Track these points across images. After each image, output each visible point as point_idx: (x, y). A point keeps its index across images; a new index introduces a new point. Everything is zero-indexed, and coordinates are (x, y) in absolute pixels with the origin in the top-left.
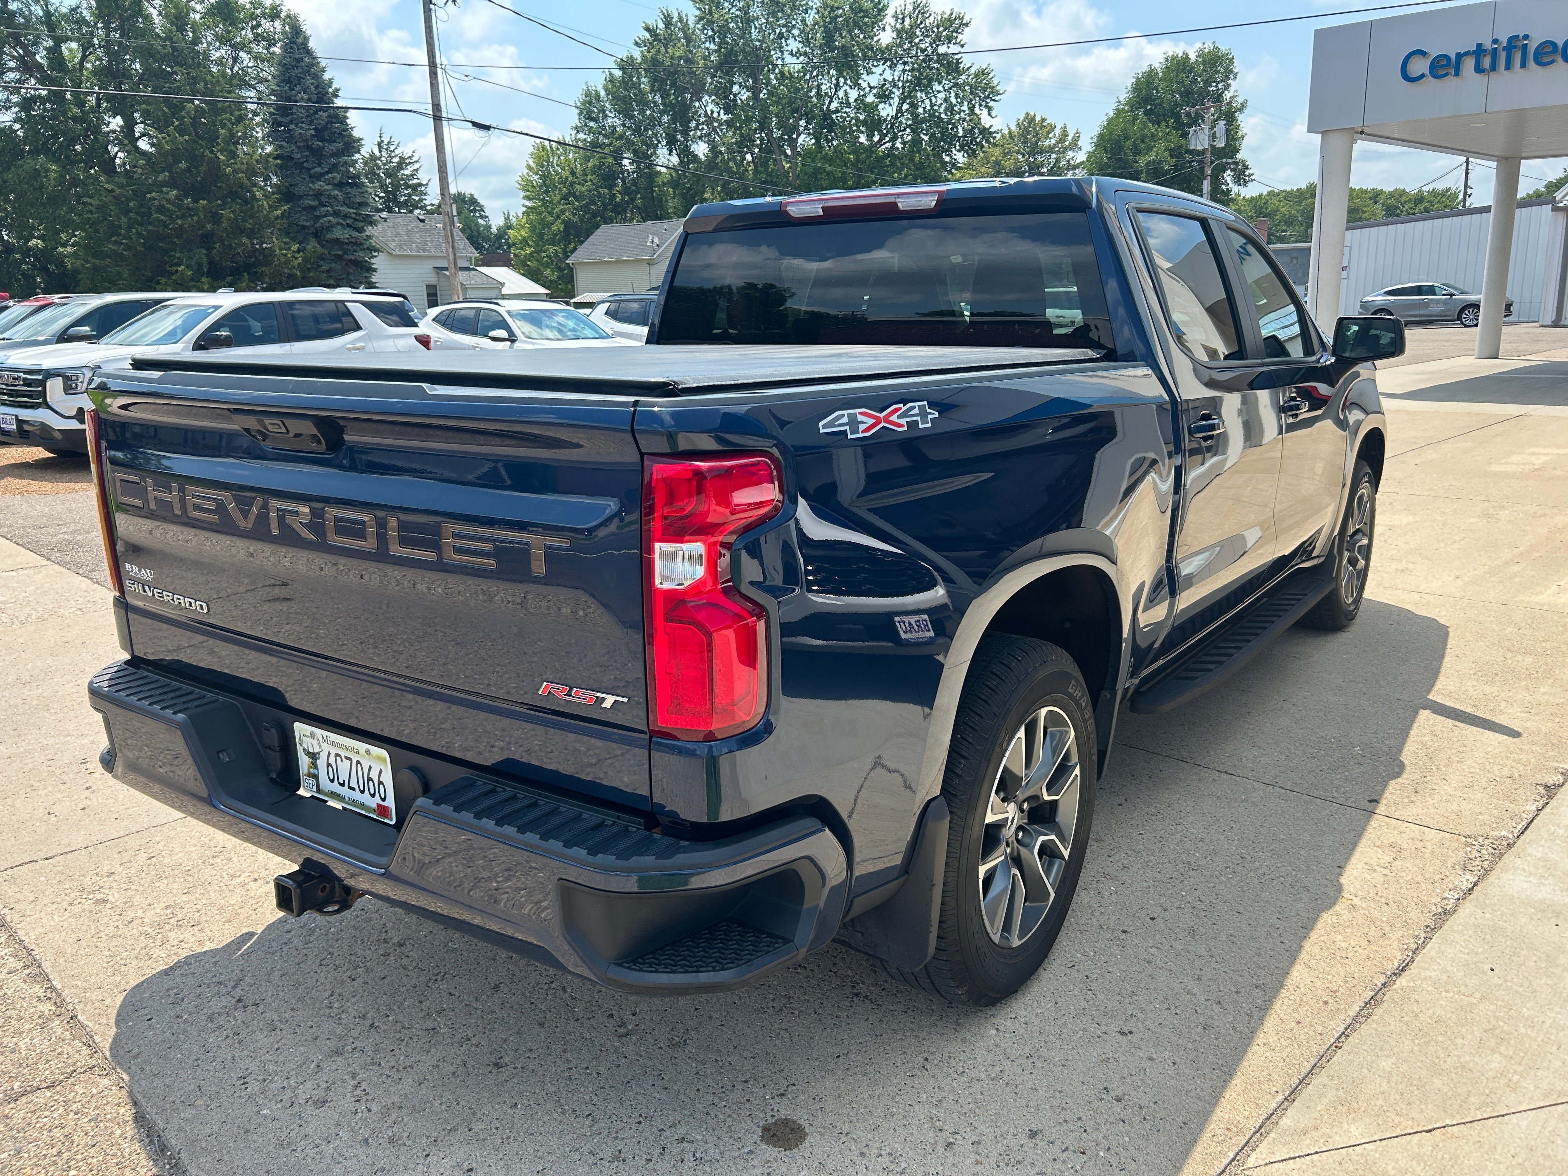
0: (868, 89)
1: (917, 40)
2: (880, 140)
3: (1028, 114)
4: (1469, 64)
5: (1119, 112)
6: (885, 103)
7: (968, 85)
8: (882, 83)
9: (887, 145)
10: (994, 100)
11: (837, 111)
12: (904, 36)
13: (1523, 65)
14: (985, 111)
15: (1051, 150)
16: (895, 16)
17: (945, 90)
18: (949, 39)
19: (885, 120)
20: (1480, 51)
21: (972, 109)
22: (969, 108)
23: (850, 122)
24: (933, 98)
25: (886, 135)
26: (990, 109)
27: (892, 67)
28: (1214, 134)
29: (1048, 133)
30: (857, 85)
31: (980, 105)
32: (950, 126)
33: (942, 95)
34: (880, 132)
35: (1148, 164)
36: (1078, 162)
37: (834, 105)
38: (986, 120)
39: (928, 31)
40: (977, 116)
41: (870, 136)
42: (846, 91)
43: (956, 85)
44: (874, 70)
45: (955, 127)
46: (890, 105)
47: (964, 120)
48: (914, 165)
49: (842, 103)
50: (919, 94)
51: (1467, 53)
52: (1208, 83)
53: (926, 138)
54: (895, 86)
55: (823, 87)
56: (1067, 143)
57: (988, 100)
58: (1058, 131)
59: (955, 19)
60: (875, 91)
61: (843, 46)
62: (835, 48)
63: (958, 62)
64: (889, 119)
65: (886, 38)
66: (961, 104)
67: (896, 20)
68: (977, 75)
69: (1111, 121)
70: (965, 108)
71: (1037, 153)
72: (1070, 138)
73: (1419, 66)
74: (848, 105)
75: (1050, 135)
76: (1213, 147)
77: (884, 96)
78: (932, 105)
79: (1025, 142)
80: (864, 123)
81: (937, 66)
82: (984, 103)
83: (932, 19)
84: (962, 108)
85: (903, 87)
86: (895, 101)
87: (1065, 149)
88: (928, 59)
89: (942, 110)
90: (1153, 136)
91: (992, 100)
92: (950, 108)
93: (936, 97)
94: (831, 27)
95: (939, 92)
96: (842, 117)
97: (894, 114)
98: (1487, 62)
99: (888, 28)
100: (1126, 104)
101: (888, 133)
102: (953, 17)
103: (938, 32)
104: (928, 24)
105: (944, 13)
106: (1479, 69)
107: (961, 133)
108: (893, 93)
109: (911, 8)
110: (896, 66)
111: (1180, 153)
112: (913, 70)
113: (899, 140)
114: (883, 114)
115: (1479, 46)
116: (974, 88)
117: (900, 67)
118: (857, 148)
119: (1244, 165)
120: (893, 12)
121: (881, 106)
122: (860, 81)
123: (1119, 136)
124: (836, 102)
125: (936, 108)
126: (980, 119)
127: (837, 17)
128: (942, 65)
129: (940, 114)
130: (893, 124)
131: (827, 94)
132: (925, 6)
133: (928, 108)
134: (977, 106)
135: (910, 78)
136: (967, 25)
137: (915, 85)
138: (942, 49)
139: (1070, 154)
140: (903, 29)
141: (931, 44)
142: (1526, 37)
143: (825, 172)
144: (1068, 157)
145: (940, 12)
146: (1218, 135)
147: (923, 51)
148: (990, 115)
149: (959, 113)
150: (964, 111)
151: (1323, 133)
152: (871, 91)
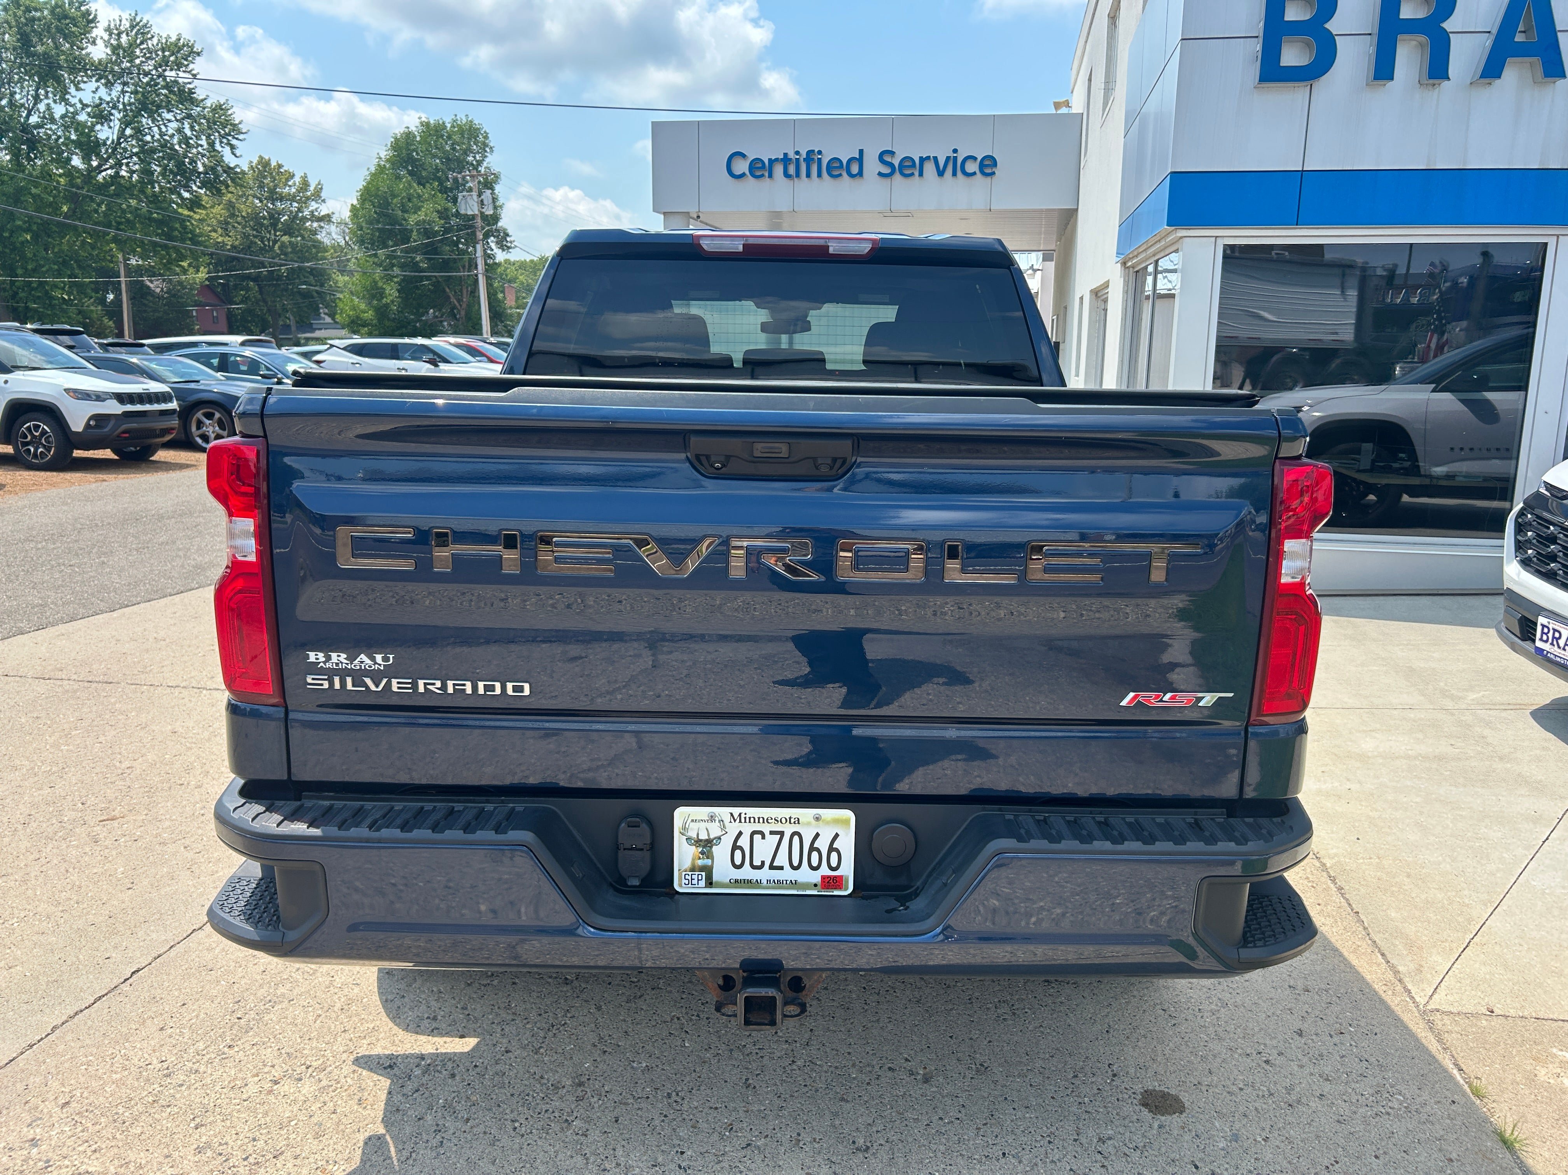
0: (79, 106)
1: (138, 61)
2: (100, 166)
3: (261, 157)
4: (779, 170)
5: (381, 169)
6: (102, 124)
7: (204, 118)
8: (98, 102)
9: (109, 172)
10: (237, 139)
11: (39, 126)
12: (121, 52)
13: (819, 175)
14: (227, 149)
15: (292, 198)
16: (108, 30)
17: (177, 120)
18: (178, 66)
19: (105, 144)
20: (786, 160)
21: (212, 144)
22: (208, 144)
23: (57, 140)
24: (162, 127)
25: (107, 160)
26: (233, 147)
27: (109, 85)
28: (482, 201)
29: (287, 180)
30: (63, 99)
31: (221, 142)
32: (187, 160)
33: (174, 125)
34: (98, 155)
35: (417, 224)
36: (322, 214)
37: (34, 119)
38: (229, 159)
39: (151, 53)
40: (219, 153)
41: (86, 159)
42: (48, 105)
43: (189, 116)
44: (82, 86)
45: (193, 161)
46: (110, 127)
47: (203, 155)
48: (146, 198)
49: (44, 117)
50: (144, 120)
51: (777, 160)
52: (466, 152)
53: (158, 169)
54: (115, 107)
55: (18, 97)
56: (309, 193)
57: (230, 138)
58: (297, 179)
59: (184, 45)
60: (89, 110)
61: (45, 53)
62: (34, 55)
63: (191, 92)
64: (109, 143)
65: (98, 52)
66: (198, 138)
67: (110, 35)
68: (214, 110)
69: (374, 176)
70: (204, 142)
71: (277, 199)
72: (312, 188)
73: (741, 167)
74: (53, 120)
75: (290, 183)
76: (482, 213)
77: (102, 117)
78: (162, 134)
79: (261, 186)
80: (78, 144)
81: (164, 91)
82: (225, 141)
83: (155, 41)
84: (199, 142)
85: (125, 110)
86: (116, 124)
87: (308, 198)
88: (153, 84)
89: (175, 141)
90: (419, 196)
91: (234, 138)
92: (185, 140)
93: (166, 126)
94: (28, 29)
95: (169, 121)
96: (46, 134)
97: (115, 138)
98: (792, 170)
99: (99, 41)
100: (387, 161)
101: (109, 157)
102: (181, 41)
103: (164, 56)
104: (150, 46)
105: (169, 37)
106: (787, 175)
107: (201, 169)
108: (112, 114)
109: (128, 25)
110: (113, 85)
111: (448, 216)
112: (135, 92)
113: (124, 167)
114: (102, 136)
115: (786, 155)
116: (212, 123)
117: (119, 88)
118: (71, 173)
119: (504, 233)
120: (106, 24)
121: (98, 127)
122: (67, 97)
123: (386, 192)
124: (36, 116)
125: (167, 138)
126: (222, 156)
127: (33, 19)
128: (171, 92)
129: (172, 145)
130: (115, 149)
131: (23, 105)
132: (145, 26)
133: (157, 136)
134: (217, 142)
135: (132, 100)
136: (198, 54)
137: (141, 110)
138: (170, 74)
139: (313, 205)
140: (119, 46)
141: (156, 68)
142: (820, 152)
143: (30, 193)
144: (311, 209)
145: (164, 35)
146: (485, 202)
147: (146, 74)
148: (233, 153)
149: (197, 148)
150: (202, 146)
151: (664, 213)
152: (83, 109)
